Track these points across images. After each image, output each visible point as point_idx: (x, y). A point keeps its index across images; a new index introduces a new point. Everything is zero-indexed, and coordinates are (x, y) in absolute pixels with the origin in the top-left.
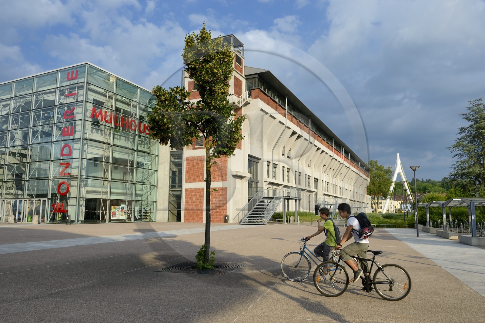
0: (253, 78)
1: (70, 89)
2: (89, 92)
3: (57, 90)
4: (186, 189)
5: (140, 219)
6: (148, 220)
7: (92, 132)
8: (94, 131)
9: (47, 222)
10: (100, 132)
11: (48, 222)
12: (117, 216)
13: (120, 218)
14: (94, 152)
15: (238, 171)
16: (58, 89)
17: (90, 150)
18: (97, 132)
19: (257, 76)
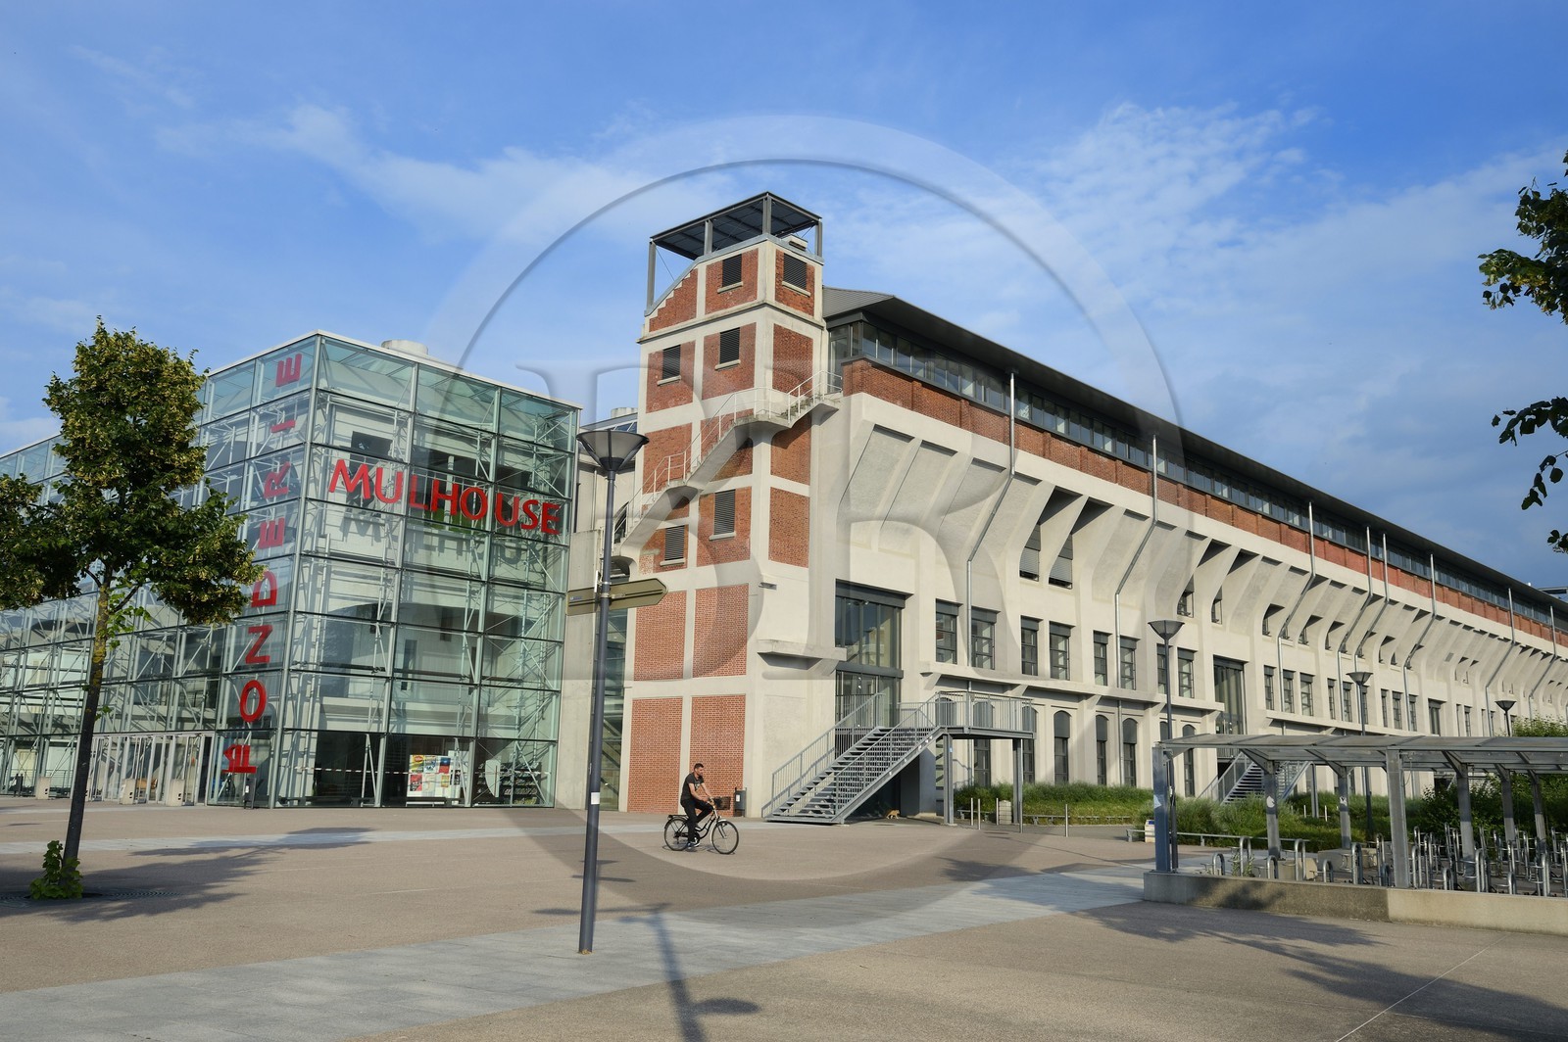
0: (851, 324)
1: (288, 409)
2: (340, 416)
3: (253, 414)
4: (637, 703)
5: (502, 799)
6: (532, 803)
7: (345, 529)
8: (353, 526)
9: (210, 802)
10: (374, 527)
11: (215, 800)
12: (425, 786)
13: (439, 793)
14: (348, 590)
15: (777, 641)
16: (256, 412)
17: (338, 586)
18: (362, 532)
19: (861, 316)
